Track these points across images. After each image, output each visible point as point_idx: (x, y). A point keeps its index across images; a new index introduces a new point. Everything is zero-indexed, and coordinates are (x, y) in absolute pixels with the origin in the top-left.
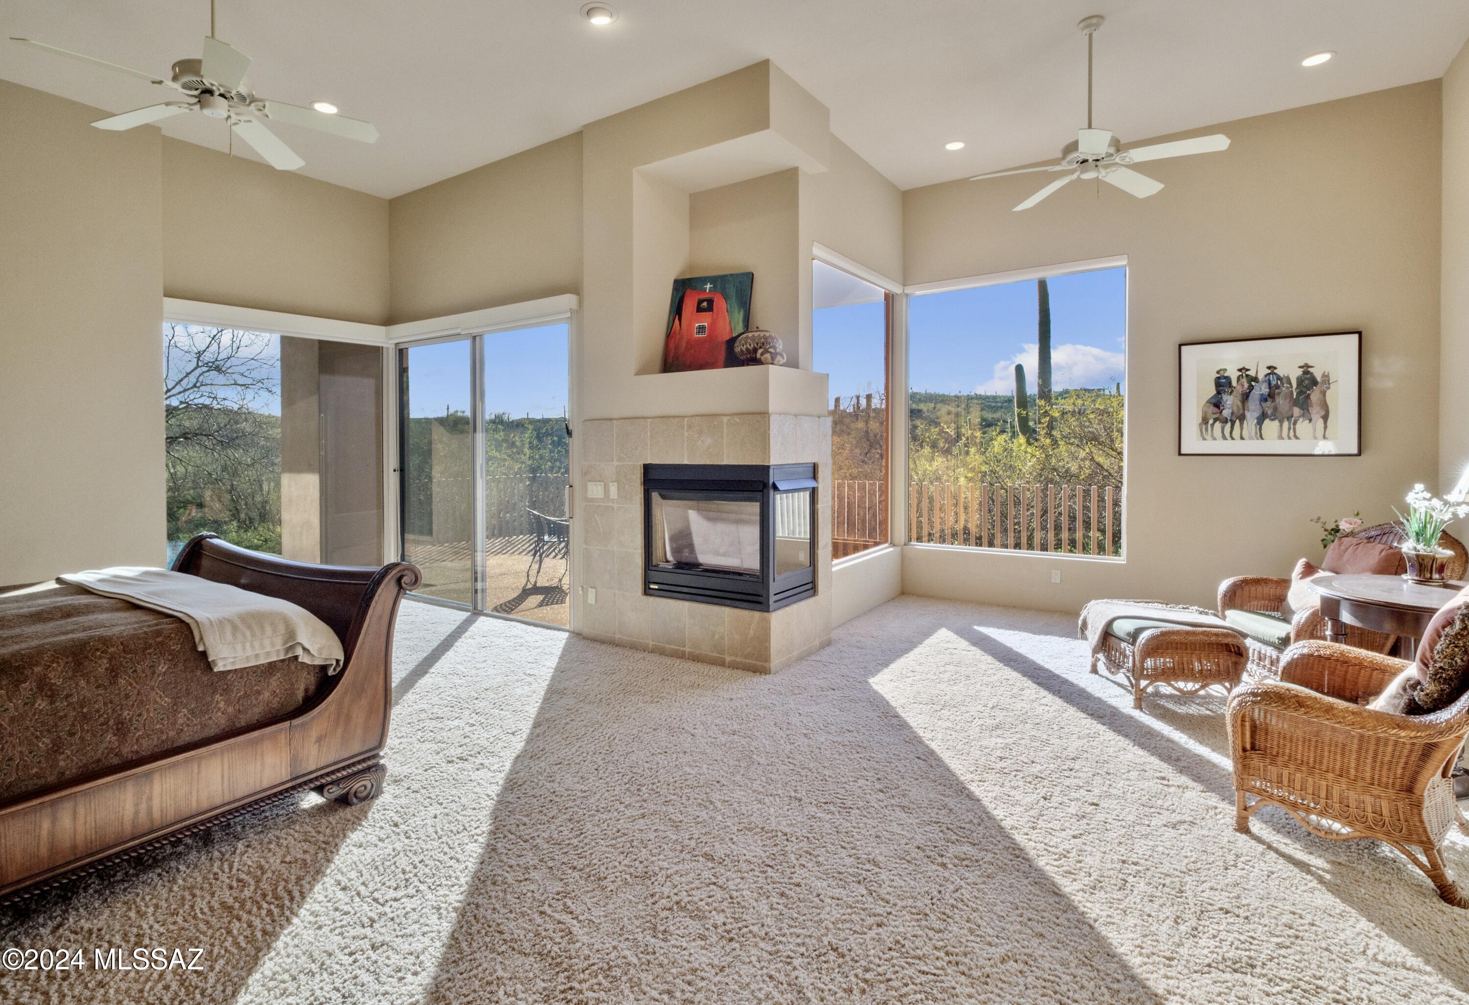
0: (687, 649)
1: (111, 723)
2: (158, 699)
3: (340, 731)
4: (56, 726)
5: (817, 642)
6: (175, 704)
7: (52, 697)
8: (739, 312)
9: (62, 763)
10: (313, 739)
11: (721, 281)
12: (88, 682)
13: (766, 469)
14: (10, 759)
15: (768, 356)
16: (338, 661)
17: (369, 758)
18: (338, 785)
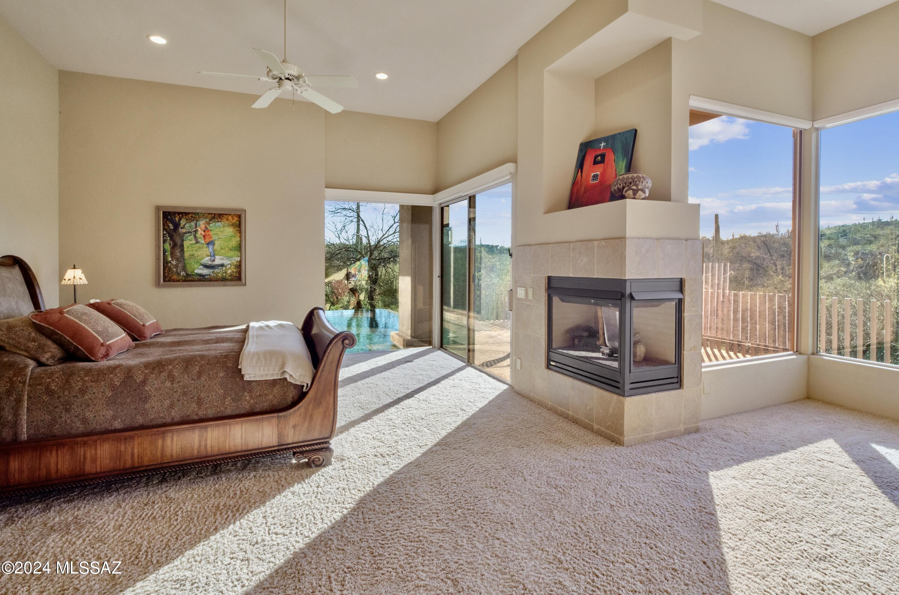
0: (570, 413)
1: (195, 398)
2: (217, 390)
3: (306, 424)
4: (173, 395)
5: (682, 428)
6: (225, 394)
7: (172, 382)
8: (623, 161)
9: (173, 414)
10: (291, 426)
11: (611, 139)
12: (189, 377)
13: (623, 282)
14: (153, 408)
15: (631, 192)
16: (308, 384)
17: (323, 443)
18: (303, 455)
